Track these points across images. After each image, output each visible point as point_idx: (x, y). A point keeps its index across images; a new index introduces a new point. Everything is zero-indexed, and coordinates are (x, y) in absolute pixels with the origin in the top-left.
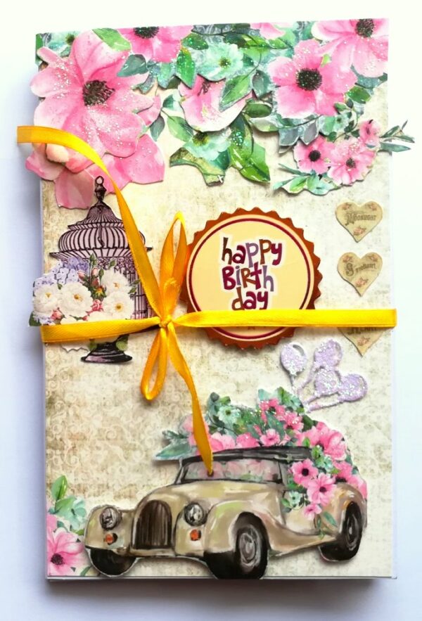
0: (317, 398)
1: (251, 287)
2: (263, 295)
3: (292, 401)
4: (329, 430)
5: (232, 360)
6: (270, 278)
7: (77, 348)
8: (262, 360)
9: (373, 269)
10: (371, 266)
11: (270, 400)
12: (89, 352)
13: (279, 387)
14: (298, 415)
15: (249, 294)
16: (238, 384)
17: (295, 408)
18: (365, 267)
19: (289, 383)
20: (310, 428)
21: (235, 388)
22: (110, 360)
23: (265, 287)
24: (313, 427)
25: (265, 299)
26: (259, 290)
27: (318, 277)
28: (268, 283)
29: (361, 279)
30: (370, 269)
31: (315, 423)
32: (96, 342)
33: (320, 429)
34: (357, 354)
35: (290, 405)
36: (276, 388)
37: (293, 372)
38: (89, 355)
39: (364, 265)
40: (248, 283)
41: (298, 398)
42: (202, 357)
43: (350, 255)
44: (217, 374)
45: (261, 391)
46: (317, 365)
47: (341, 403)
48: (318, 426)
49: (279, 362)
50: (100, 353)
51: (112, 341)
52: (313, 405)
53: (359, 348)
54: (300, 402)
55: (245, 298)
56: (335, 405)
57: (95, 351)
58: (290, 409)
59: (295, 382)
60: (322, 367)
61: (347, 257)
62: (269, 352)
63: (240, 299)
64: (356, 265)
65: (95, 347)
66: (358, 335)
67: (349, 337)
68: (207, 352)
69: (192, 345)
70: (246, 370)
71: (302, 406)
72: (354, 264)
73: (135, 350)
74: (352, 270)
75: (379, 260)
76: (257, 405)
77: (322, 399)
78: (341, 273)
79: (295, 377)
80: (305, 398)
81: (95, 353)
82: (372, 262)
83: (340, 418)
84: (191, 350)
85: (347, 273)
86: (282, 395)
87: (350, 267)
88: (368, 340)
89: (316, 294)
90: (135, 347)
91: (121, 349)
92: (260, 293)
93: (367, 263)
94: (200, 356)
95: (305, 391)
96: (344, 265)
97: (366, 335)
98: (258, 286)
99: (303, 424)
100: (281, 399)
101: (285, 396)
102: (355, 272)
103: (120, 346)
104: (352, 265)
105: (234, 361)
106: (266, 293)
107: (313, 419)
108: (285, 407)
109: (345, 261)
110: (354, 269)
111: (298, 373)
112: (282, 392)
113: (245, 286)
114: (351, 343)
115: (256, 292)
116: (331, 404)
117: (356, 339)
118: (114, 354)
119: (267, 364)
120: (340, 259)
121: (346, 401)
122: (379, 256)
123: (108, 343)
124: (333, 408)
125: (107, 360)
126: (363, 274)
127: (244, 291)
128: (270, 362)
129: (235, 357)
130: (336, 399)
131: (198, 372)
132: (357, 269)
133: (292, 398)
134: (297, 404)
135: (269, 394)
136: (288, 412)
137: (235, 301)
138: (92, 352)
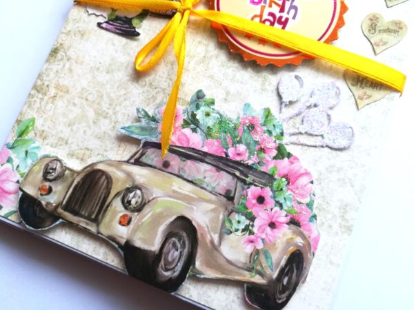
0: (301, 133)
1: (275, 9)
2: (283, 20)
3: (274, 126)
4: (301, 167)
5: (231, 69)
6: (296, 8)
7: (98, 13)
8: (260, 79)
9: (396, 35)
10: (395, 31)
11: (253, 118)
12: (107, 20)
13: (266, 107)
14: (275, 142)
15: (271, 14)
16: (228, 93)
17: (274, 134)
18: (388, 31)
19: (278, 110)
20: (283, 158)
21: (224, 96)
22: (120, 32)
23: (288, 13)
24: (286, 159)
25: (284, 24)
26: (282, 14)
27: (341, 23)
28: (293, 11)
29: (381, 40)
30: (392, 34)
31: (289, 155)
32: (117, 13)
33: (292, 163)
34: (355, 106)
35: (271, 128)
36: (263, 108)
37: (286, 99)
38: (106, 22)
39: (388, 29)
40: (273, 5)
41: (281, 125)
42: (205, 57)
43: (378, 16)
44: (212, 77)
45: (247, 106)
46: (313, 101)
47: (322, 147)
48: (291, 159)
49: (276, 87)
50: (115, 24)
51: (130, 17)
52: (294, 139)
53: (359, 101)
54: (282, 130)
55: (265, 16)
56: (316, 147)
57: (112, 21)
58: (270, 132)
59: (284, 109)
60: (315, 106)
61: (374, 16)
62: (270, 74)
63: (261, 16)
64: (380, 26)
65: (114, 17)
66: (361, 89)
67: (352, 88)
68: (211, 54)
69: (200, 43)
70: (242, 83)
71: (282, 134)
72: (379, 25)
73: (146, 31)
74: (375, 29)
75: (404, 29)
76: (238, 118)
77: (305, 136)
78: (364, 28)
79: (286, 105)
80: (288, 129)
81: (111, 22)
82: (397, 28)
83: (316, 161)
84: (197, 47)
85: (370, 30)
86: (267, 117)
87: (373, 26)
88: (369, 97)
89: (334, 37)
90: (148, 28)
91: (134, 25)
92: (281, 17)
93: (392, 27)
94: (203, 55)
95: (291, 122)
96: (369, 23)
97: (369, 91)
98: (282, 10)
99: (276, 152)
100: (264, 120)
101: (269, 118)
102: (377, 32)
103: (135, 22)
104: (376, 25)
105: (234, 70)
106: (287, 20)
107: (288, 151)
108: (265, 128)
109: (371, 20)
110: (377, 29)
111: (291, 103)
112: (268, 113)
113: (270, 6)
114: (351, 94)
115: (278, 15)
116: (313, 144)
117: (358, 91)
118: (127, 28)
119: (263, 84)
120: (367, 17)
121: (327, 146)
122: (405, 26)
123: (126, 18)
124: (312, 149)
125: (118, 31)
126: (385, 36)
127: (267, 10)
128: (267, 84)
129: (235, 67)
130: (318, 141)
131: (195, 69)
132: (380, 31)
133: (275, 122)
134: (278, 131)
135: (255, 111)
136: (267, 134)
137: (255, 16)
138: (109, 20)
